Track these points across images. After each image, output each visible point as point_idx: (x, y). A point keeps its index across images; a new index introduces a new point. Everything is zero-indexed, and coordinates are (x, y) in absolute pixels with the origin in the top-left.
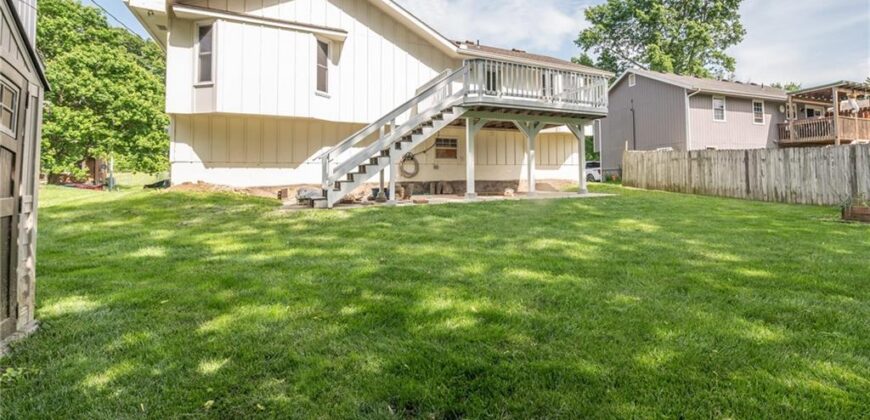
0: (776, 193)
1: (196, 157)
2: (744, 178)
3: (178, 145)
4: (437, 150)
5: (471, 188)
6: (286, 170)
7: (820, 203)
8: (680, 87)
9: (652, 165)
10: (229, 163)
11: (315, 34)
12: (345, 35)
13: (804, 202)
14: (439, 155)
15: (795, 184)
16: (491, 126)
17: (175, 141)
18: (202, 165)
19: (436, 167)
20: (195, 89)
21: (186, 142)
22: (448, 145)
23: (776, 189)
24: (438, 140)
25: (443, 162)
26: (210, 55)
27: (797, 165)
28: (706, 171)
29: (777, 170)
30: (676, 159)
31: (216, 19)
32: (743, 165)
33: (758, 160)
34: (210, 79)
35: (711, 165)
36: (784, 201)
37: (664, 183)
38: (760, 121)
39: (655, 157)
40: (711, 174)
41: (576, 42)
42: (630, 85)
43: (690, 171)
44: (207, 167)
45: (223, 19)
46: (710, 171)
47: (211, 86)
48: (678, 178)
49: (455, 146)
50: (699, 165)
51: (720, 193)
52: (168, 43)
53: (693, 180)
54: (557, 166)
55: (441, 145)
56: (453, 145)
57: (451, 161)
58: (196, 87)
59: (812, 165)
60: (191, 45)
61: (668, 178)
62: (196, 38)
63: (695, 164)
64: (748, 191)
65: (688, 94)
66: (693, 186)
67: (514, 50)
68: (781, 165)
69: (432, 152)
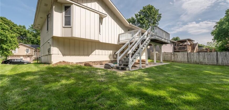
0: (196, 62)
1: (60, 53)
2: (187, 59)
3: (54, 48)
6: (86, 57)
7: (208, 64)
10: (70, 55)
11: (99, 14)
12: (106, 16)
13: (204, 64)
15: (201, 60)
17: (53, 46)
18: (62, 55)
20: (63, 28)
21: (56, 47)
23: (196, 61)
26: (70, 16)
27: (202, 56)
29: (196, 57)
31: (72, 4)
32: (187, 56)
33: (191, 55)
34: (70, 25)
35: (177, 56)
36: (198, 64)
38: (171, 46)
43: (171, 57)
44: (63, 56)
45: (75, 4)
46: (177, 57)
47: (71, 27)
48: (168, 59)
51: (180, 62)
52: (54, 10)
58: (64, 27)
59: (206, 56)
60: (61, 12)
62: (64, 10)
63: (173, 56)
64: (188, 62)
66: (172, 61)
68: (198, 56)
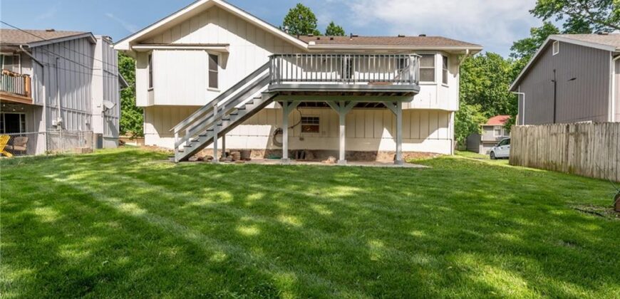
1: (155, 132)
4: (302, 126)
5: (285, 155)
8: (604, 51)
9: (534, 140)
10: (171, 135)
11: (206, 50)
14: (304, 129)
16: (360, 105)
17: (146, 122)
18: (158, 136)
19: (302, 139)
21: (150, 122)
22: (311, 122)
24: (303, 118)
25: (306, 135)
28: (583, 148)
30: (555, 134)
31: (152, 50)
35: (587, 141)
37: (543, 160)
39: (536, 131)
40: (587, 152)
41: (531, 12)
42: (554, 54)
43: (567, 146)
44: (161, 137)
45: (156, 49)
46: (586, 148)
47: (153, 90)
48: (555, 157)
49: (318, 122)
50: (576, 141)
51: (594, 173)
52: (136, 67)
53: (569, 158)
54: (420, 140)
55: (305, 122)
56: (315, 122)
57: (314, 134)
58: (149, 91)
60: (146, 67)
61: (547, 156)
62: (148, 62)
63: (572, 139)
65: (615, 57)
66: (569, 164)
67: (399, 36)
69: (299, 128)
